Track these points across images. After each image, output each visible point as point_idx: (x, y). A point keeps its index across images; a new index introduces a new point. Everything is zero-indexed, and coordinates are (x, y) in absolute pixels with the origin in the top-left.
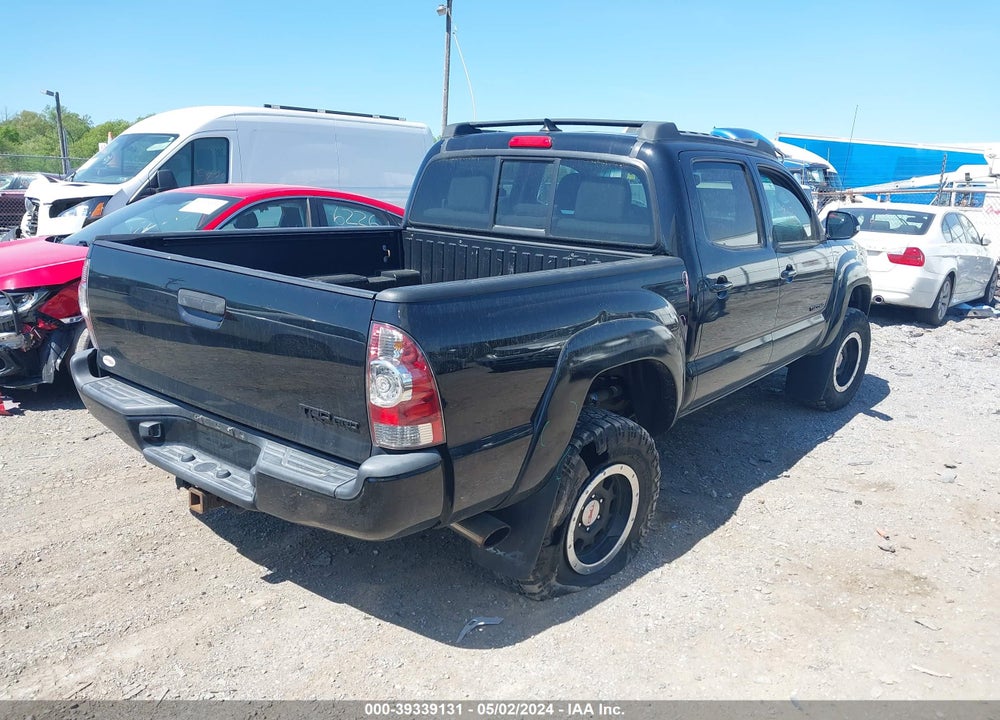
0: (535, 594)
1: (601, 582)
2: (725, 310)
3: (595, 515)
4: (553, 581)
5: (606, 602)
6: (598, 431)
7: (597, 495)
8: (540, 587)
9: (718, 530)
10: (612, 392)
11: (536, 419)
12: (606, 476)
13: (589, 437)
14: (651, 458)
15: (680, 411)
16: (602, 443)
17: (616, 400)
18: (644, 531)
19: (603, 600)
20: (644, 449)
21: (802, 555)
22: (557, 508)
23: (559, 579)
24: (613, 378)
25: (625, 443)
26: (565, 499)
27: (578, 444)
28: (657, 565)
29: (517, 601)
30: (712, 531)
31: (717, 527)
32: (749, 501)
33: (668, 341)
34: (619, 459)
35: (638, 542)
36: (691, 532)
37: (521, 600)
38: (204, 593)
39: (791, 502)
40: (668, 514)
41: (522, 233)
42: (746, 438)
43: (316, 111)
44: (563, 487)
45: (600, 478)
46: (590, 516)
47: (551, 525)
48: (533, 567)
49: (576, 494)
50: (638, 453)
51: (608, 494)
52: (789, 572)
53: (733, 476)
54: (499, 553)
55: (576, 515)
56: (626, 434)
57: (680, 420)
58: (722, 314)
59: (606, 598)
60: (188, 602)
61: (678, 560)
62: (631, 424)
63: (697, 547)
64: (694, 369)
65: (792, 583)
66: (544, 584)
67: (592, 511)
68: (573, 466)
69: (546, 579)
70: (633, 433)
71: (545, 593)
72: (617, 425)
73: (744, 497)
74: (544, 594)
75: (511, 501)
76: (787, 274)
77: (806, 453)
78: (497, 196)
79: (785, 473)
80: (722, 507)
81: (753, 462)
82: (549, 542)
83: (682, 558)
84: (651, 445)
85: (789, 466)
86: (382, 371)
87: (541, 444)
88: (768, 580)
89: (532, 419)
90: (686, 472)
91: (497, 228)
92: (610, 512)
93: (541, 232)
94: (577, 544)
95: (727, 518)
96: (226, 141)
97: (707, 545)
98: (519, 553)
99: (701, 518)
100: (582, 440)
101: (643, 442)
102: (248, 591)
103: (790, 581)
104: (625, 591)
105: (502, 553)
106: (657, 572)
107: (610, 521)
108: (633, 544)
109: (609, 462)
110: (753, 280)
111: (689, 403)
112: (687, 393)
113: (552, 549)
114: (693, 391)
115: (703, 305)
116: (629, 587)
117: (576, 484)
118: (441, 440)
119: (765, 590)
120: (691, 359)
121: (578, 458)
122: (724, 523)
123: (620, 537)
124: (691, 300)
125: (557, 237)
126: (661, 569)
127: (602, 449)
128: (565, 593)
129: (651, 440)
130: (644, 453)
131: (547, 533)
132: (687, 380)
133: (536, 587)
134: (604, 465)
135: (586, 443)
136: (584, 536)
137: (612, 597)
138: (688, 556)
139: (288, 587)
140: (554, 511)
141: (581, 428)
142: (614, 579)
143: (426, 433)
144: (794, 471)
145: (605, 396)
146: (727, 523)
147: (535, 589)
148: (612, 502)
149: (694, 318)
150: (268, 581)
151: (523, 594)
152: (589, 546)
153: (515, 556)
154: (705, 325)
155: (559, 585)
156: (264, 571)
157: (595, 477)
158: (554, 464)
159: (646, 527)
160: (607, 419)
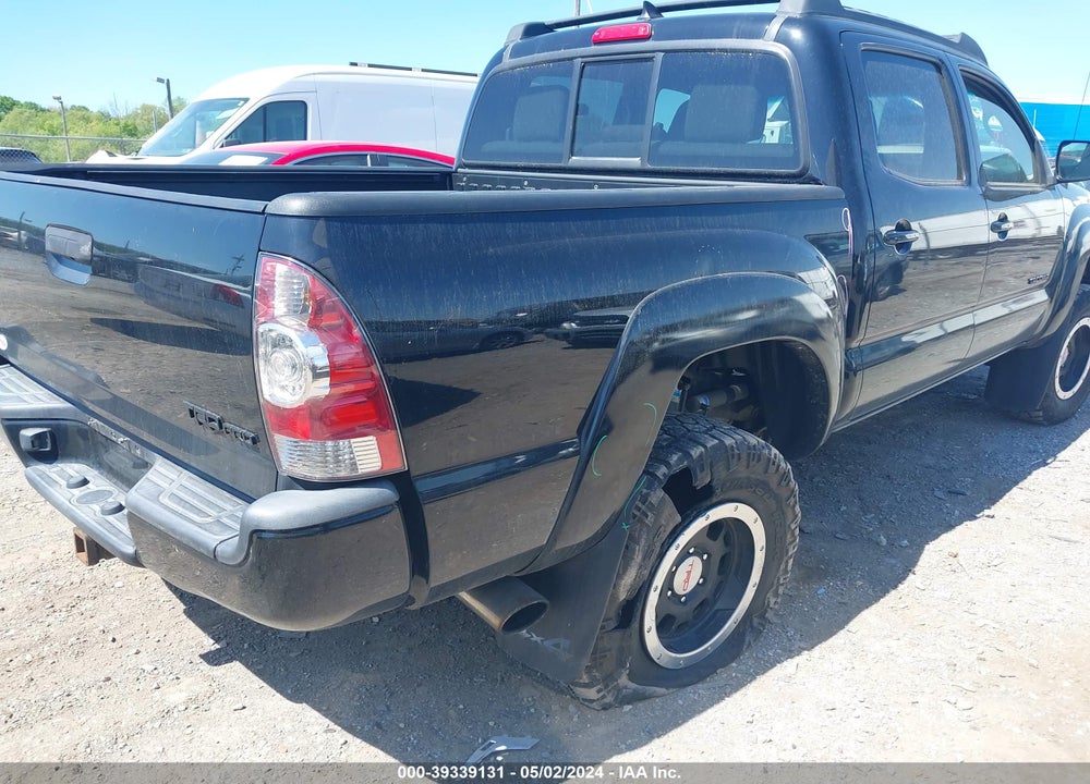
0: (592, 701)
1: (701, 679)
2: (901, 285)
3: (696, 577)
4: (624, 680)
5: (705, 714)
6: (696, 452)
7: (696, 548)
8: (598, 692)
9: (888, 597)
10: (731, 393)
11: (584, 431)
12: (711, 520)
13: (680, 460)
14: (784, 493)
15: (836, 422)
16: (702, 470)
17: (738, 406)
18: (773, 600)
19: (700, 712)
20: (773, 481)
21: (1019, 644)
22: (624, 572)
23: (631, 677)
24: (735, 373)
25: (741, 471)
26: (638, 558)
27: (662, 471)
28: (791, 653)
29: (564, 708)
30: (877, 599)
31: (885, 592)
32: (934, 553)
33: (821, 321)
34: (733, 494)
35: (763, 616)
36: (846, 600)
37: (572, 708)
38: (108, 679)
39: (998, 556)
40: (813, 571)
41: (609, 166)
42: (929, 460)
43: (410, 69)
44: (633, 539)
45: (700, 524)
46: (687, 581)
47: (614, 597)
48: (586, 662)
49: (658, 549)
50: (764, 485)
51: (717, 547)
52: (1001, 672)
53: (911, 514)
54: (535, 638)
55: (659, 581)
56: (744, 456)
57: (833, 436)
58: (895, 291)
59: (705, 708)
60: (77, 694)
61: (824, 645)
62: (753, 440)
63: (854, 625)
64: (859, 362)
65: (1006, 692)
66: (607, 686)
67: (689, 572)
68: (651, 507)
69: (609, 679)
70: (754, 455)
71: (609, 699)
72: (728, 441)
73: (927, 547)
74: (607, 700)
75: (546, 563)
76: (999, 227)
77: (1016, 483)
78: (576, 114)
79: (987, 512)
80: (893, 561)
81: (937, 493)
82: (613, 624)
83: (830, 641)
84: (785, 476)
85: (993, 501)
86: (281, 342)
87: (594, 472)
88: (966, 685)
89: (579, 431)
90: (843, 508)
91: (576, 160)
92: (719, 574)
93: (635, 162)
94: (663, 625)
95: (901, 579)
96: (304, 104)
97: (869, 620)
98: (565, 643)
99: (863, 577)
100: (668, 465)
101: (772, 469)
102: (172, 677)
103: (1003, 688)
104: (737, 696)
105: (539, 639)
106: (788, 667)
107: (719, 588)
108: (756, 621)
109: (715, 500)
110: (935, 244)
111: (848, 410)
112: (846, 395)
113: (618, 634)
114: (856, 393)
115: (873, 272)
116: (743, 691)
117: (657, 534)
118: (399, 465)
119: (963, 704)
120: (854, 344)
121: (661, 493)
122: (895, 587)
123: (734, 610)
124: (855, 261)
125: (658, 168)
126: (797, 659)
127: (701, 480)
128: (641, 697)
129: (786, 466)
130: (773, 485)
131: (609, 611)
132: (847, 376)
133: (594, 690)
134: (709, 503)
135: (676, 469)
136: (675, 610)
137: (716, 707)
138: (839, 639)
139: (235, 672)
140: (620, 577)
141: (669, 446)
142: (722, 675)
143: (367, 453)
144: (1001, 508)
145: (721, 399)
146: (901, 587)
147: (592, 693)
148: (723, 558)
149: (860, 292)
150: (209, 663)
151: (575, 697)
152: (686, 623)
153: (557, 646)
154: (874, 304)
155: (634, 686)
156: (209, 644)
157: (691, 522)
158: (616, 507)
159: (776, 595)
160: (714, 431)
